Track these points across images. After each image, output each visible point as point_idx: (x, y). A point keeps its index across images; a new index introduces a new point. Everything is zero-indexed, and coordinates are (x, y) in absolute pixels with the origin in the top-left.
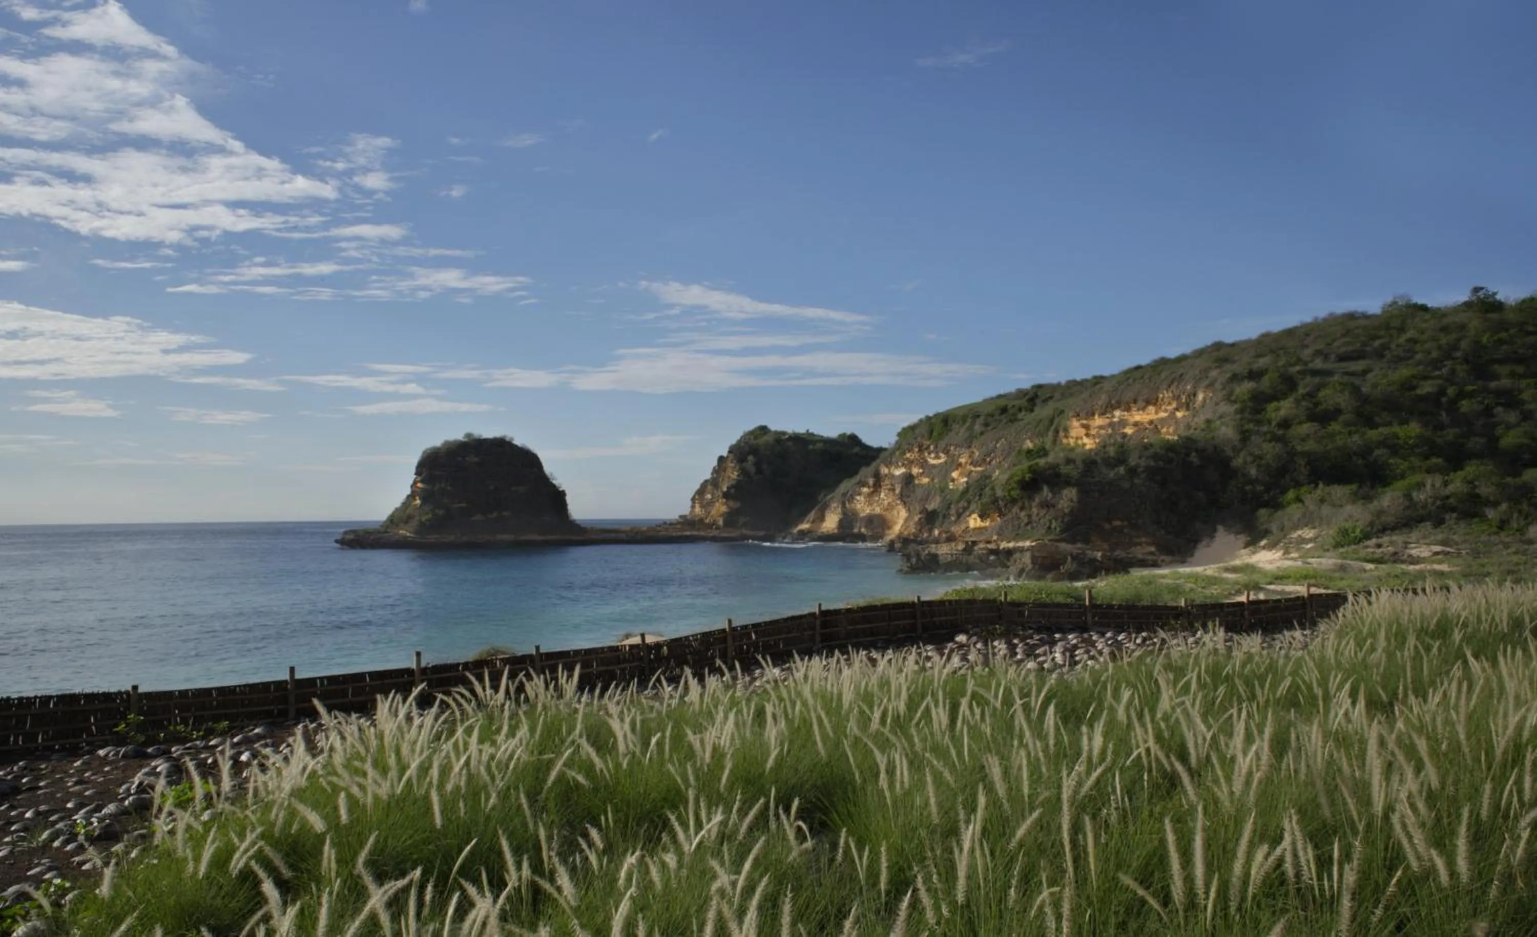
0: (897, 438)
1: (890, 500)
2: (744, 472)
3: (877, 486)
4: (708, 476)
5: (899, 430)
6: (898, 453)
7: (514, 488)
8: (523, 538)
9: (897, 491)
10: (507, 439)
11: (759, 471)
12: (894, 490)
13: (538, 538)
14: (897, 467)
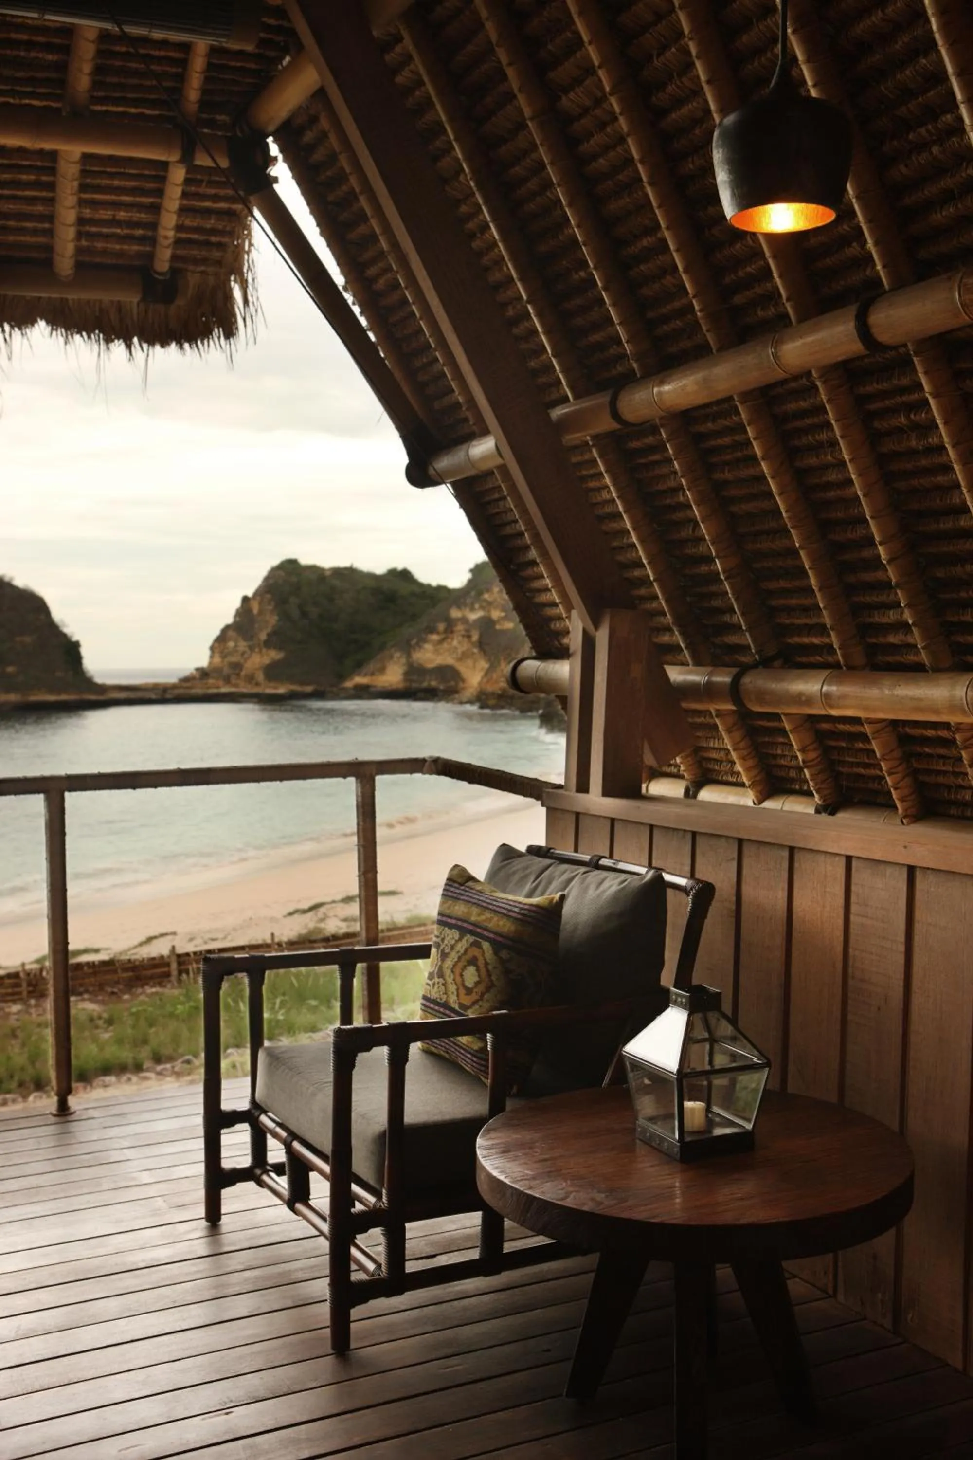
0: (469, 576)
1: (464, 648)
2: (285, 616)
3: (450, 630)
4: (230, 620)
5: (472, 566)
6: (473, 593)
7: (18, 639)
8: (33, 698)
9: (475, 637)
10: (7, 579)
11: (304, 614)
12: (469, 637)
13: (52, 698)
14: (472, 609)
